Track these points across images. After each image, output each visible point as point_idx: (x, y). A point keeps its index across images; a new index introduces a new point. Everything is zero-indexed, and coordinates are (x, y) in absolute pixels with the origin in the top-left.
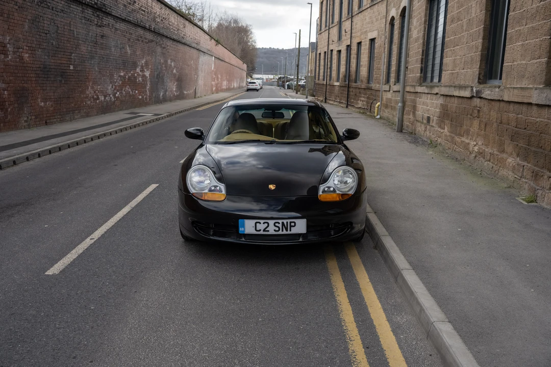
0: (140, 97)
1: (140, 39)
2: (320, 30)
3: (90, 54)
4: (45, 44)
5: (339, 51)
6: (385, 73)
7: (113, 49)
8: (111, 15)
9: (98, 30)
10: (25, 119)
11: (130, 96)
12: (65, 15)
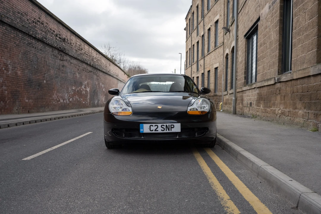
0: (84, 103)
1: (84, 70)
2: (187, 67)
3: (56, 75)
4: (30, 67)
5: (198, 77)
6: (224, 85)
7: (69, 74)
8: (68, 55)
9: (61, 63)
10: (17, 108)
11: (78, 101)
12: (42, 52)
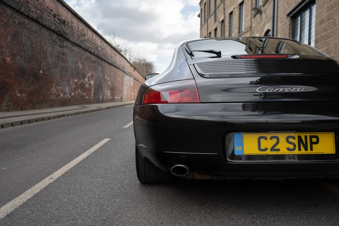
0: (87, 98)
1: (88, 59)
3: (55, 65)
4: (23, 53)
7: (70, 63)
8: (69, 40)
9: (60, 49)
10: (6, 104)
11: (81, 96)
12: (38, 35)
